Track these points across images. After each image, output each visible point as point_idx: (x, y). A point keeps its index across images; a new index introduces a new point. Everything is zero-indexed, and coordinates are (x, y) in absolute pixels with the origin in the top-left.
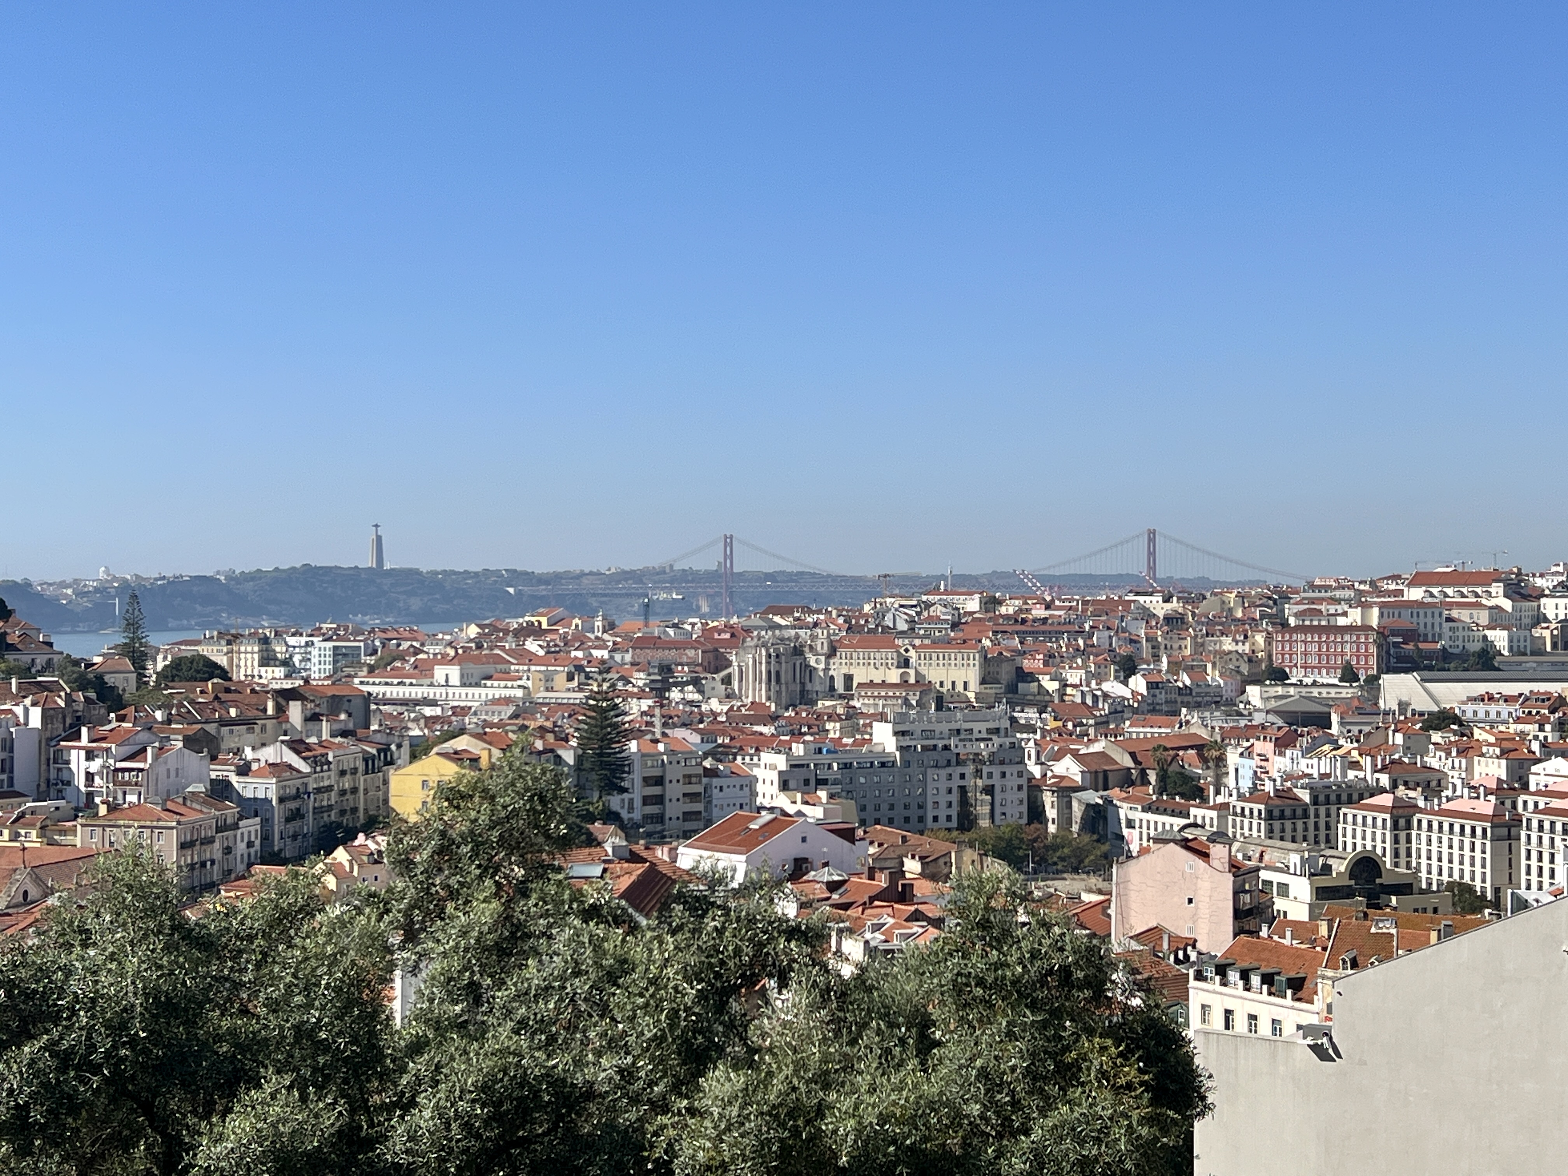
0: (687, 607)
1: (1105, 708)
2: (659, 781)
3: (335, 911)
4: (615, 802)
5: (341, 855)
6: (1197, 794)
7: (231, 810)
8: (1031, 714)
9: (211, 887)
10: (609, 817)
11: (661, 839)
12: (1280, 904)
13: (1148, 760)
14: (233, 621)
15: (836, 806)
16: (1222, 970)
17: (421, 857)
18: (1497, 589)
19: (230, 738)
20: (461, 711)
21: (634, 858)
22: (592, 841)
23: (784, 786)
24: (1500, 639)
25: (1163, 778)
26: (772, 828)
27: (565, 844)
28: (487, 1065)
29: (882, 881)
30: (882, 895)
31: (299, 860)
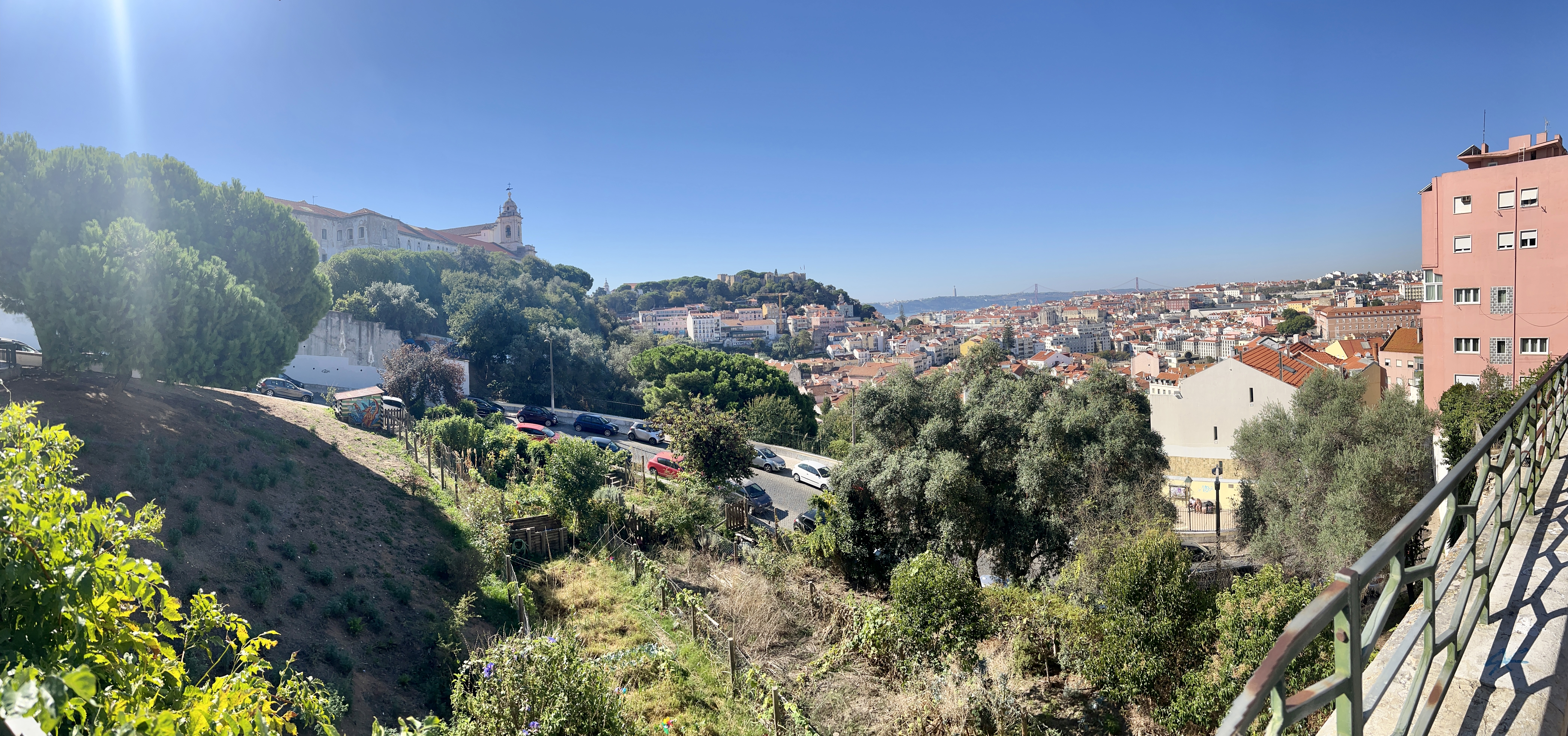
0: (1027, 302)
1: (1128, 321)
2: (1023, 345)
3: (948, 377)
4: (1012, 350)
5: (950, 364)
6: (1150, 340)
7: (925, 354)
8: (1110, 324)
9: (921, 372)
10: (1011, 353)
11: (1024, 358)
12: (1170, 364)
13: (1139, 333)
14: (924, 310)
15: (1065, 348)
16: (1157, 380)
17: (967, 364)
18: (1215, 288)
19: (924, 338)
20: (976, 330)
21: (1018, 363)
22: (1007, 359)
23: (1052, 344)
24: (1216, 300)
25: (1142, 337)
26: (1050, 354)
27: (1000, 360)
28: (984, 412)
29: (1077, 365)
30: (1076, 369)
31: (941, 365)
